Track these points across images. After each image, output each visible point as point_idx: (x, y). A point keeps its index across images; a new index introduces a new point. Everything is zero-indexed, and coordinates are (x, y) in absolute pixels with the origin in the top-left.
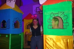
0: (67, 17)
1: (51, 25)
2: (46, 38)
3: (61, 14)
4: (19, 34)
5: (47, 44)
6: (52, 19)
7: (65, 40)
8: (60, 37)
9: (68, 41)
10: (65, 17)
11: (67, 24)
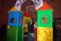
0: (50, 18)
2: (38, 29)
3: (47, 15)
4: (21, 27)
5: (39, 32)
6: (42, 18)
8: (46, 28)
9: (50, 30)
11: (50, 21)
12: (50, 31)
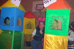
0: (65, 21)
1: (52, 26)
3: (61, 18)
6: (53, 21)
7: (61, 39)
10: (64, 21)
11: (65, 27)
12: (63, 41)
